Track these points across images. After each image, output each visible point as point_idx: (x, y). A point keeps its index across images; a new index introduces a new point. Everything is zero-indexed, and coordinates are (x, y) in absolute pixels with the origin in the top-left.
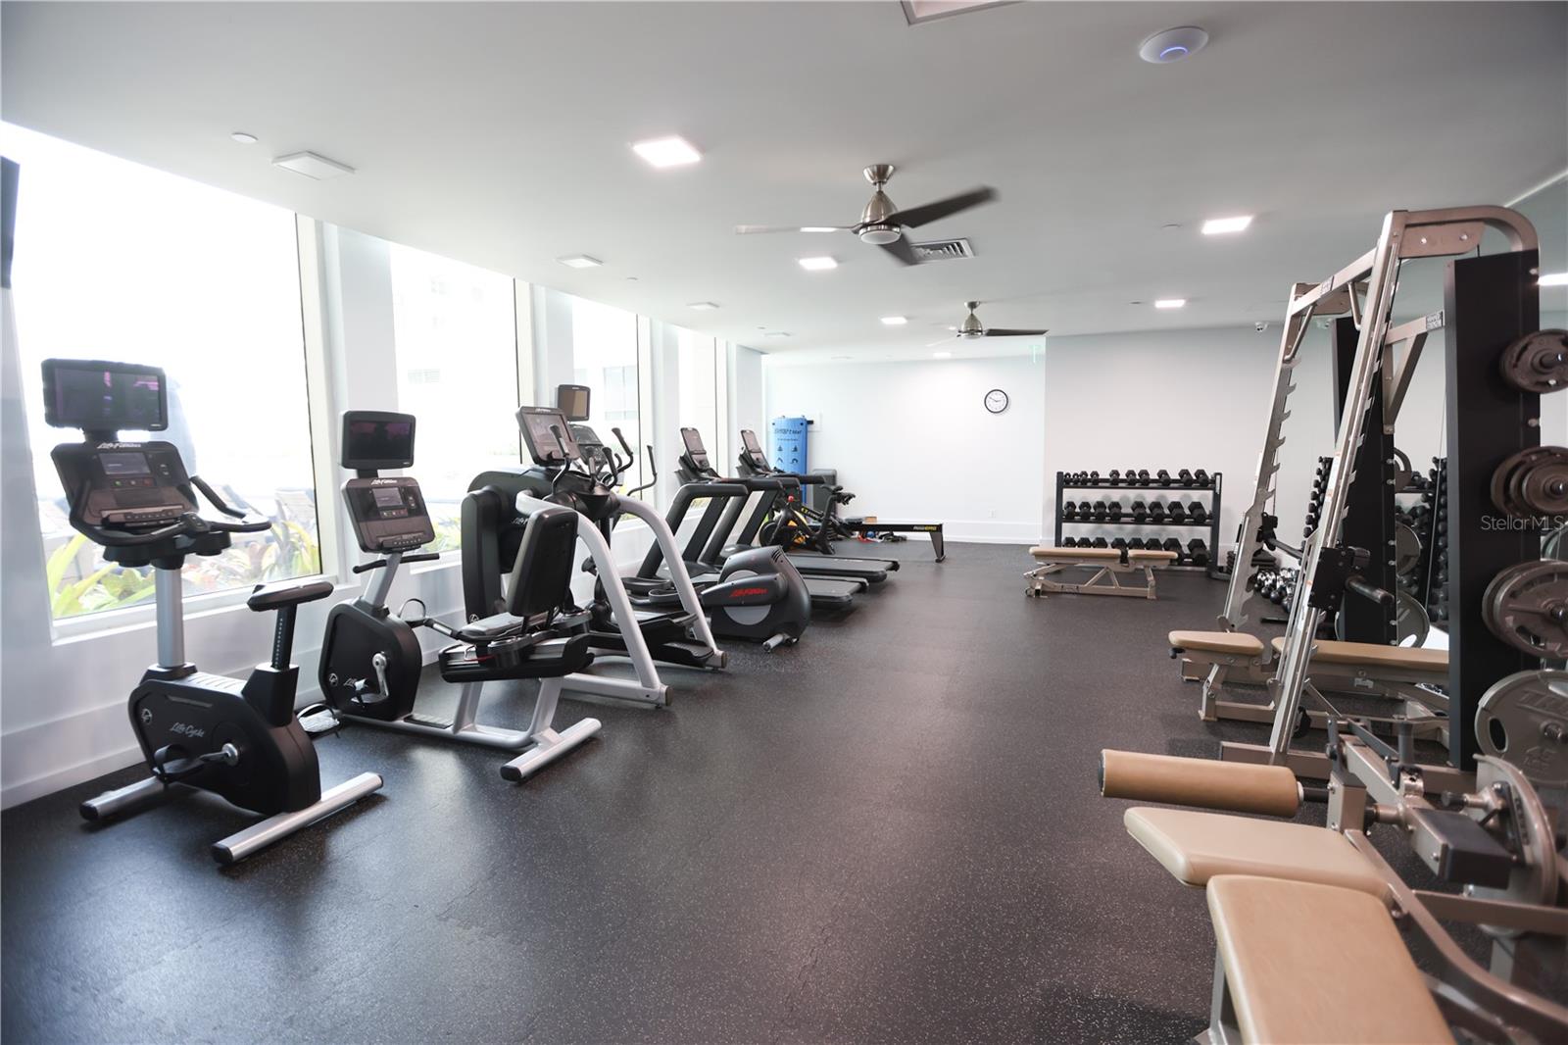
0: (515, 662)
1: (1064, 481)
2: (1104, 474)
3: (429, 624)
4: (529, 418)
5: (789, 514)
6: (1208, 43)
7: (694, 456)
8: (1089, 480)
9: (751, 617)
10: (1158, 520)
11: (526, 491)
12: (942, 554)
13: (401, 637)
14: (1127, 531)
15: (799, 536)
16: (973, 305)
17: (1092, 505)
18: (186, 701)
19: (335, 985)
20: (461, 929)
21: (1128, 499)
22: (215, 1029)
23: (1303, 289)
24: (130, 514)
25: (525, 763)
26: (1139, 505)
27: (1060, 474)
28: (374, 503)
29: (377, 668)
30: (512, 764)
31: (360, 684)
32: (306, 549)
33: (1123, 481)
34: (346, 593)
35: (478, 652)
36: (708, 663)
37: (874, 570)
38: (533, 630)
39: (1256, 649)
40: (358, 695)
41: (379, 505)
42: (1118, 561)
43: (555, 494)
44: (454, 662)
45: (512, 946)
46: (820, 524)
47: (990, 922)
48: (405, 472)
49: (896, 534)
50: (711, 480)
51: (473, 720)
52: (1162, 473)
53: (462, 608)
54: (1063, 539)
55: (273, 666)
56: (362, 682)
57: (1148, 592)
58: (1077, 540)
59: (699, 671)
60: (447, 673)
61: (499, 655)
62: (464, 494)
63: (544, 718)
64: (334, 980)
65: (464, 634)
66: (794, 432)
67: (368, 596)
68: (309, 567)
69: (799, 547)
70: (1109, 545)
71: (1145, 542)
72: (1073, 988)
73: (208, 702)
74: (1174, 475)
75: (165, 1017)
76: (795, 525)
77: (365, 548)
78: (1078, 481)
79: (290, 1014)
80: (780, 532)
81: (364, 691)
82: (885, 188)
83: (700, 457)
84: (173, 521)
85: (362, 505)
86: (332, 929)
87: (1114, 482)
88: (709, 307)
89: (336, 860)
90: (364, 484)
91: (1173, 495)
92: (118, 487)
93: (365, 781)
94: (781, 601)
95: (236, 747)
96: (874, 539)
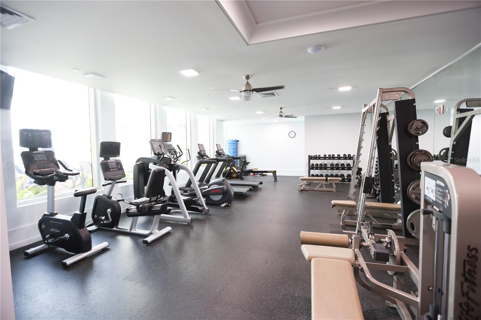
0: (147, 210)
1: (311, 158)
2: (322, 156)
3: (123, 200)
4: (153, 142)
5: (231, 168)
6: (324, 50)
7: (202, 152)
8: (318, 157)
9: (217, 198)
10: (338, 169)
11: (152, 163)
12: (276, 179)
13: (115, 205)
14: (329, 172)
15: (234, 174)
16: (281, 108)
17: (319, 165)
18: (55, 222)
19: (95, 296)
20: (129, 282)
21: (329, 163)
22: (63, 307)
23: (365, 106)
24: (41, 171)
25: (149, 239)
26: (332, 164)
27: (309, 156)
28: (108, 167)
29: (108, 213)
30: (146, 239)
31: (103, 218)
32: (88, 180)
33: (327, 157)
34: (100, 192)
35: (137, 208)
36: (203, 211)
37: (255, 184)
38: (152, 202)
39: (354, 205)
40: (103, 221)
41: (110, 167)
42: (325, 181)
43: (160, 164)
44: (130, 211)
45: (143, 286)
46: (240, 171)
47: (272, 278)
48: (117, 158)
49: (264, 173)
50: (206, 159)
51: (135, 227)
52: (339, 155)
53: (133, 196)
54: (311, 175)
55: (80, 212)
56: (104, 217)
57: (334, 190)
58: (315, 175)
59: (200, 214)
60: (128, 214)
61: (142, 209)
62: (134, 163)
63: (155, 226)
64: (95, 295)
65: (133, 203)
66: (234, 144)
67: (106, 193)
68: (89, 185)
69: (234, 178)
70: (324, 176)
71: (334, 175)
72: (290, 294)
73: (61, 222)
74: (342, 156)
75: (50, 305)
76: (233, 171)
77: (106, 179)
78: (314, 157)
79: (83, 303)
80: (228, 173)
81: (104, 220)
82: (249, 81)
83: (204, 152)
84: (52, 172)
85: (105, 167)
86: (94, 283)
87: (325, 158)
88: (206, 109)
89: (96, 265)
90: (106, 161)
91: (342, 162)
92: (38, 163)
93: (104, 244)
94: (225, 193)
95: (69, 235)
96: (257, 175)
